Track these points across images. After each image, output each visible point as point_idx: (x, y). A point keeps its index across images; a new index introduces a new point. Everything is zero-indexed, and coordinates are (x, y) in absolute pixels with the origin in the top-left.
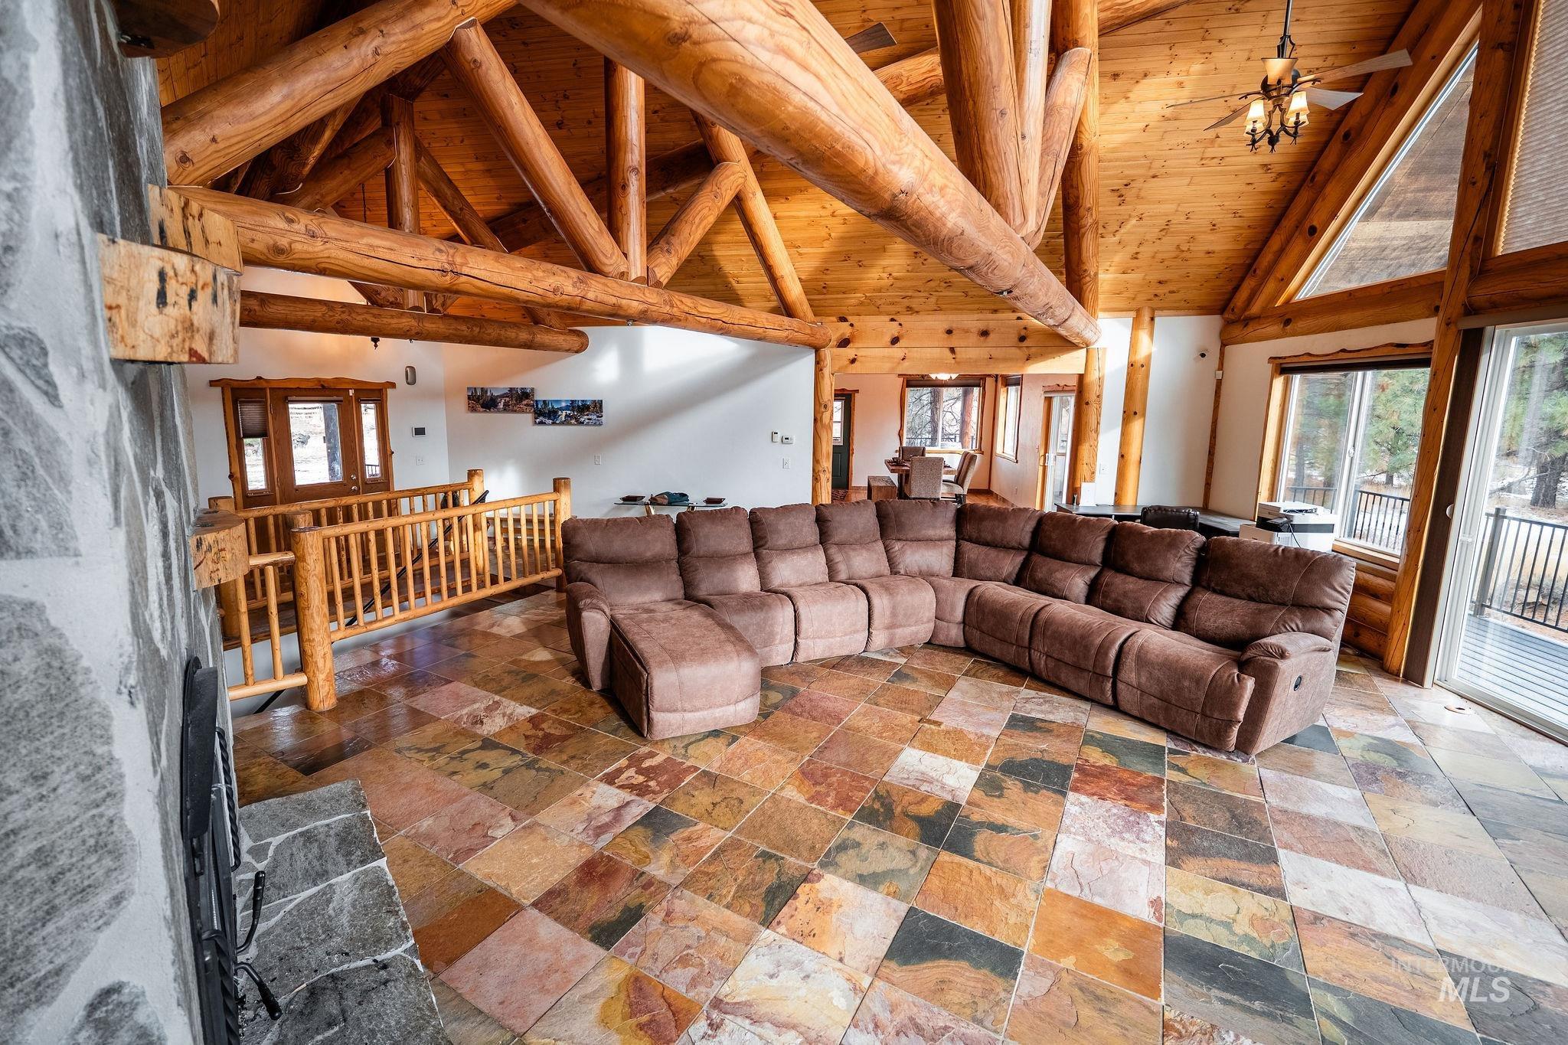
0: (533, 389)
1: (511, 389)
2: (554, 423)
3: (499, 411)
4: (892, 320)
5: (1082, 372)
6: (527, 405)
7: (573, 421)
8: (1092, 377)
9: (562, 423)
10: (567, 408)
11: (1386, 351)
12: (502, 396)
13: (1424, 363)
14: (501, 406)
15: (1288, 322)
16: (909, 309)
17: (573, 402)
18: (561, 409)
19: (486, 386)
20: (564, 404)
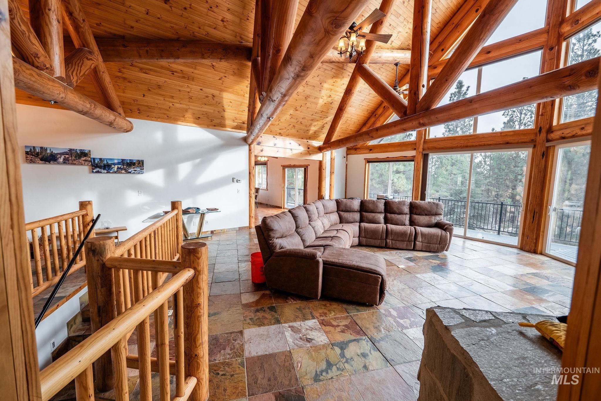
0: (90, 151)
1: (71, 150)
2: (108, 172)
3: (59, 163)
4: (274, 137)
5: (321, 159)
6: (85, 161)
7: (123, 171)
8: (324, 162)
9: (115, 172)
10: (118, 163)
11: (401, 158)
12: (62, 154)
13: (413, 161)
14: (61, 160)
15: (371, 150)
16: (280, 134)
17: (123, 160)
18: (114, 164)
19: (45, 146)
20: (116, 161)
